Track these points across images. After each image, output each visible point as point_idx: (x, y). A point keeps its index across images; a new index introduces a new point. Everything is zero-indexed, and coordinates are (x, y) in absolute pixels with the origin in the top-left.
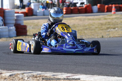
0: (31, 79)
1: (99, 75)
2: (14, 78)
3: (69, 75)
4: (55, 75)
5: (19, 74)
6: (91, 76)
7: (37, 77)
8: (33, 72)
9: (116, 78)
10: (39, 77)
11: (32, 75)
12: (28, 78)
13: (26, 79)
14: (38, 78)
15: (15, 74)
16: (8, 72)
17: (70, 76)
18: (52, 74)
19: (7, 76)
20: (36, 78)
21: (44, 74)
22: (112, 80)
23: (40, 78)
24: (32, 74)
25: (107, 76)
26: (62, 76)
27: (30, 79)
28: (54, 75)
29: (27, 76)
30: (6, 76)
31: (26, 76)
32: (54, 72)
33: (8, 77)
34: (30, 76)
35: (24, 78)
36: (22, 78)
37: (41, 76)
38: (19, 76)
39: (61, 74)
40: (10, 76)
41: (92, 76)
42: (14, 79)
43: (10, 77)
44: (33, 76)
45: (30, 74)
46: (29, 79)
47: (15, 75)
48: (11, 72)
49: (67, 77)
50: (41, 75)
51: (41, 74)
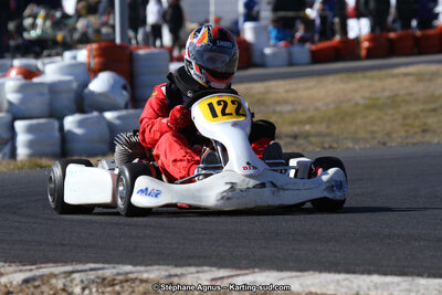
0: (94, 290)
1: (320, 272)
2: (39, 290)
3: (222, 273)
4: (176, 275)
5: (55, 276)
6: (294, 274)
7: (113, 285)
8: (106, 266)
9: (376, 278)
10: (121, 282)
11: (98, 277)
12: (83, 289)
13: (77, 290)
14: (117, 288)
15: (42, 277)
16: (21, 271)
17: (222, 278)
18: (167, 273)
19: (14, 283)
20: (109, 289)
21: (141, 272)
22: (359, 287)
23: (122, 287)
24: (100, 272)
25: (348, 272)
26: (198, 278)
27: (91, 292)
28: (170, 276)
29: (82, 281)
30: (11, 283)
31: (77, 281)
32: (176, 266)
33: (20, 285)
34: (93, 282)
35: (70, 290)
36: (64, 290)
37: (127, 281)
38: (54, 281)
39: (198, 272)
40: (26, 281)
41: (299, 274)
42: (37, 292)
43: (24, 287)
44: (104, 279)
45: (92, 275)
46: (87, 292)
47: (42, 281)
48: (31, 270)
49: (213, 280)
50: (131, 276)
51: (131, 273)
